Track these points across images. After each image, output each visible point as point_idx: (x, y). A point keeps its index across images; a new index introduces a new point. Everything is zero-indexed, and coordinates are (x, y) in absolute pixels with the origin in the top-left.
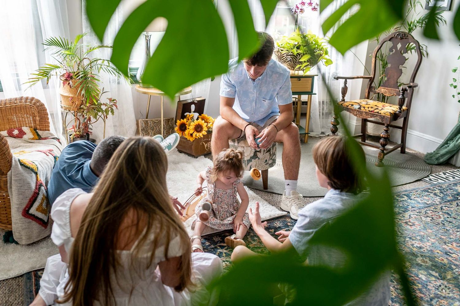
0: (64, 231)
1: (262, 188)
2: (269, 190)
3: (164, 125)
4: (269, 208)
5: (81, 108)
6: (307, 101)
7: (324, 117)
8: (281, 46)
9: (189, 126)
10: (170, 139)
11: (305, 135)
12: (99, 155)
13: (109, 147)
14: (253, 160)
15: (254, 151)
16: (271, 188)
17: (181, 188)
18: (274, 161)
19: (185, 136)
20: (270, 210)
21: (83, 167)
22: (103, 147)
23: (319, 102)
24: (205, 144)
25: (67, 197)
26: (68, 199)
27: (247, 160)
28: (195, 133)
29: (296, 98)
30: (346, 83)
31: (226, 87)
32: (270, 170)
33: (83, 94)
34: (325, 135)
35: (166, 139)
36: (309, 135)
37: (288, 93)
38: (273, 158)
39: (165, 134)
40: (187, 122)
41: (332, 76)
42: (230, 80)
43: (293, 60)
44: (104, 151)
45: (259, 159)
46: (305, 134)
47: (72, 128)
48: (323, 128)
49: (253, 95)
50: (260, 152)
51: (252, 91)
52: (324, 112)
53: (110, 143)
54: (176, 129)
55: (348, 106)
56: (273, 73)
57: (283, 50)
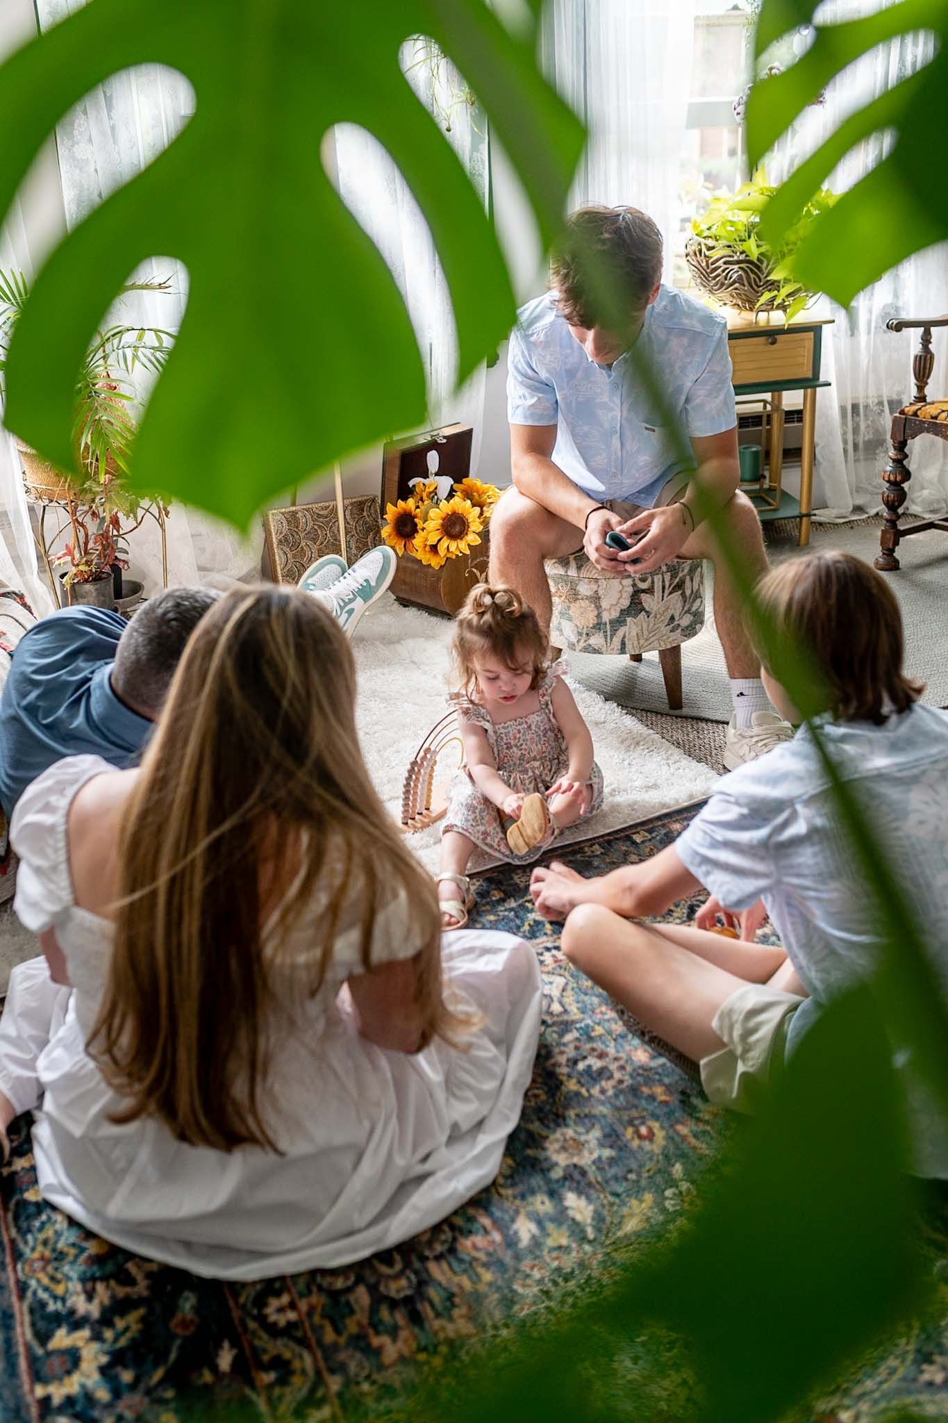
0: (52, 887)
1: (664, 706)
2: (685, 711)
3: (346, 522)
4: (687, 771)
5: (84, 491)
6: (802, 408)
7: (861, 457)
8: (707, 233)
9: (425, 521)
10: (365, 566)
11: (801, 522)
12: (136, 652)
13: (164, 628)
14: (629, 619)
15: (631, 590)
16: (694, 704)
17: (408, 720)
18: (698, 619)
19: (414, 554)
20: (691, 775)
21: (89, 689)
22: (145, 626)
23: (843, 410)
24: (478, 574)
25: (58, 782)
26: (60, 788)
27: (611, 622)
28: (445, 542)
29: (765, 402)
30: (926, 339)
31: (523, 391)
32: (687, 646)
33: (87, 445)
34: (865, 516)
35: (355, 566)
36: (813, 517)
37: (721, 397)
38: (694, 609)
39: (354, 551)
40: (418, 507)
41: (883, 318)
42: (534, 367)
43: (748, 278)
44: (151, 640)
45: (648, 614)
46: (801, 517)
47: (65, 555)
48: (857, 492)
49: (610, 415)
50: (650, 591)
51: (606, 399)
52: (861, 440)
53: (165, 614)
54: (386, 531)
55: (936, 418)
56: (669, 334)
57: (713, 248)
